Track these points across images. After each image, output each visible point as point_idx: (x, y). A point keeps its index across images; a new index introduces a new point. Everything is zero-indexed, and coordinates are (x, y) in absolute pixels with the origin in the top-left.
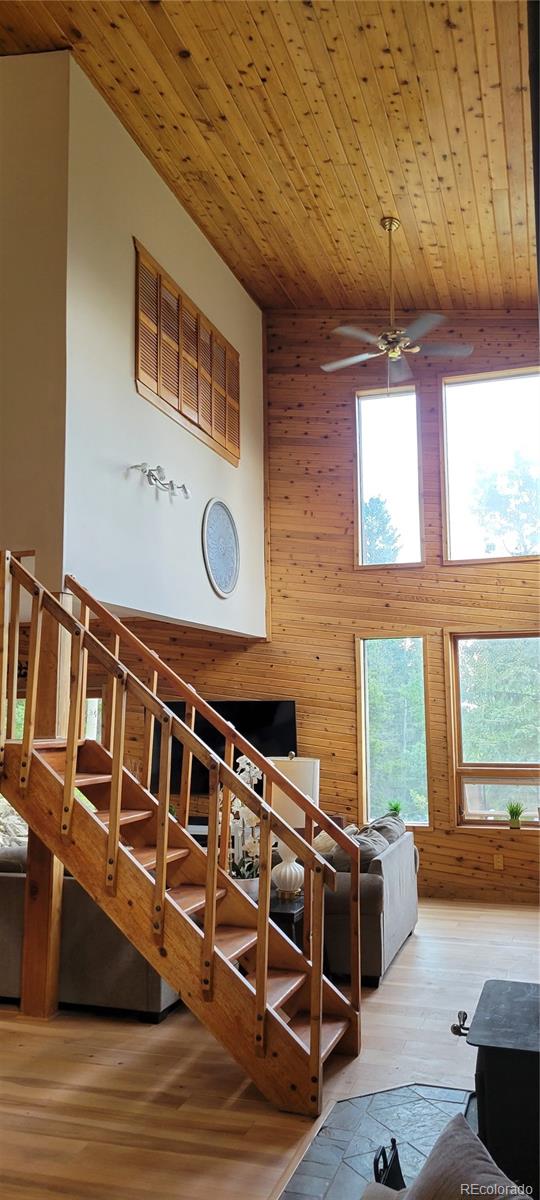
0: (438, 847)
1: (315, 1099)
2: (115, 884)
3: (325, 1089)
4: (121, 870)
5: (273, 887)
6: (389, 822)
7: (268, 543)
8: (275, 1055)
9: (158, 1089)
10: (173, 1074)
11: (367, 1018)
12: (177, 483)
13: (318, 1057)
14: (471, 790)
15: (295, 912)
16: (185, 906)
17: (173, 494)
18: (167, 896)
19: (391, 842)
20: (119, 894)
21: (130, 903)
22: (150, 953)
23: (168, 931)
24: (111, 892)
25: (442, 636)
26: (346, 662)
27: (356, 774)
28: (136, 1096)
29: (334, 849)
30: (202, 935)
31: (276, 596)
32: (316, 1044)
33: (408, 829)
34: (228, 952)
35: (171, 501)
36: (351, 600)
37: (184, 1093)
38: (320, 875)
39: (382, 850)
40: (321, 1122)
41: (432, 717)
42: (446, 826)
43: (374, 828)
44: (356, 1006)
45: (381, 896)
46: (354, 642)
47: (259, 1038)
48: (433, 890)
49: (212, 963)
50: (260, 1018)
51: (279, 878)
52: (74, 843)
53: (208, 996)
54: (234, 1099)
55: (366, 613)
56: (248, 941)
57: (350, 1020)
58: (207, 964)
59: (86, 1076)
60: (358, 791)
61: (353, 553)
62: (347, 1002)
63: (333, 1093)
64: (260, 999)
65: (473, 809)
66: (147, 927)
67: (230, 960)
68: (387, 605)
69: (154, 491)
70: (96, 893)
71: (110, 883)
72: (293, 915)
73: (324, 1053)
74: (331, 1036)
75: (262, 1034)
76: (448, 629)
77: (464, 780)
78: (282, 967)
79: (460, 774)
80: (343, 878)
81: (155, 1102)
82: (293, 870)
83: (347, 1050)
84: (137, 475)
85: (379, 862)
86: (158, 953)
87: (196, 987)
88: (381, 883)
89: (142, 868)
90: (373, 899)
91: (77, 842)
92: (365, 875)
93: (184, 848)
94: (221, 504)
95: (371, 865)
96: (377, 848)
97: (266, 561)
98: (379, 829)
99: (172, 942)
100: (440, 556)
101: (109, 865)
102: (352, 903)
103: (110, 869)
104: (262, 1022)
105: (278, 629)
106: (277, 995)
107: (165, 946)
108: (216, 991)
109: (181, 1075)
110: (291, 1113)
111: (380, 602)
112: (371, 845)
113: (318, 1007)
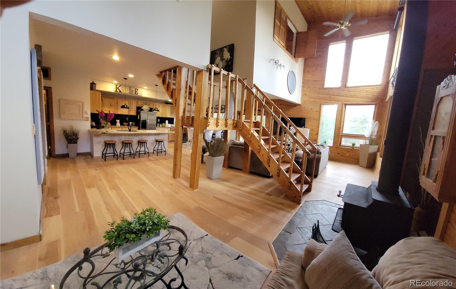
0: (334, 150)
1: (300, 200)
2: (260, 151)
3: (303, 198)
4: (261, 148)
5: (296, 155)
6: (324, 144)
7: (303, 83)
8: (292, 190)
9: (267, 192)
10: (271, 189)
11: (314, 184)
12: (282, 65)
13: (302, 191)
14: (343, 139)
15: (300, 161)
16: (275, 157)
17: (281, 67)
18: (271, 154)
19: (324, 148)
20: (260, 153)
21: (263, 155)
22: (266, 166)
23: (270, 162)
24: (259, 152)
25: (343, 105)
26: (318, 110)
27: (317, 134)
28: (262, 192)
29: (311, 149)
30: (278, 163)
31: (304, 94)
32: (301, 189)
33: (328, 146)
34: (284, 167)
35: (281, 69)
36: (321, 96)
37: (272, 193)
38: (307, 154)
39: (322, 150)
40: (301, 205)
41: (337, 123)
42: (336, 146)
43: (320, 145)
44: (312, 182)
45: (320, 159)
46: (321, 105)
47: (289, 186)
48: (332, 159)
49: (280, 170)
50: (289, 182)
51: (297, 153)
52: (251, 141)
53: (278, 176)
54: (282, 196)
55: (325, 99)
56: (288, 166)
57: (310, 184)
58: (278, 170)
59: (253, 187)
60: (317, 138)
61: (323, 84)
62: (310, 181)
63: (304, 199)
64: (290, 178)
65: (343, 143)
66: (266, 161)
67: (284, 169)
68: (330, 97)
69: (276, 66)
70: (256, 152)
71: (259, 151)
72: (299, 161)
73: (303, 191)
74: (305, 187)
75: (289, 185)
76: (344, 103)
77: (342, 137)
78: (295, 171)
79: (342, 136)
80: (312, 155)
81: (266, 194)
82: (301, 152)
83: (308, 190)
84: (272, 62)
85: (321, 152)
86: (268, 166)
87: (276, 174)
88: (321, 157)
89: (266, 148)
90: (318, 160)
91: (252, 141)
92: (317, 155)
93: (276, 145)
94: (293, 72)
95: (319, 153)
96: (321, 149)
97: (302, 87)
98: (321, 145)
99: (271, 164)
100: (345, 85)
101: (259, 147)
102: (314, 161)
103: (259, 148)
104: (289, 183)
105: (303, 102)
106: (294, 178)
107: (270, 165)
108: (280, 175)
109: (272, 190)
110: (294, 202)
111: (328, 96)
112: (319, 148)
113: (303, 181)
